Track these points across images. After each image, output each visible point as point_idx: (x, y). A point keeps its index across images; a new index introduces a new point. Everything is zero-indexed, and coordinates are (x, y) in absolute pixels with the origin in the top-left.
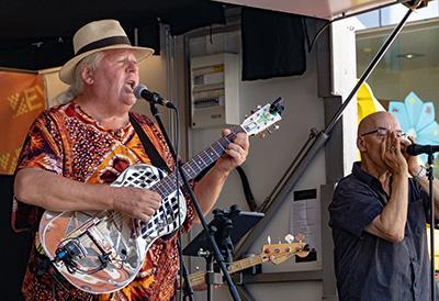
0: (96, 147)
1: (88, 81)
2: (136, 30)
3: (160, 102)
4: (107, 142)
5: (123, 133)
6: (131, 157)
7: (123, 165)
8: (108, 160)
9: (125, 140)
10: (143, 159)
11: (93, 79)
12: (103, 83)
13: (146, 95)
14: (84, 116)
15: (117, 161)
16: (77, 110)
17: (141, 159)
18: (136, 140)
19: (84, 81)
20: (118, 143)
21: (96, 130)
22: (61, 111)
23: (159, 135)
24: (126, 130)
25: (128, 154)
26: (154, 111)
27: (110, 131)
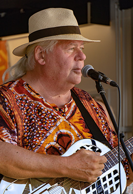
0: (42, 122)
1: (41, 61)
2: (89, 4)
3: (105, 80)
4: (53, 118)
5: (66, 109)
6: (74, 133)
7: (66, 140)
8: (53, 135)
9: (69, 115)
10: (84, 134)
11: (45, 60)
12: (54, 66)
13: (93, 74)
14: (33, 93)
15: (61, 136)
16: (26, 88)
17: (82, 134)
18: (78, 116)
19: (37, 62)
20: (62, 119)
21: (43, 107)
22: (12, 89)
23: (96, 109)
24: (69, 106)
25: (70, 129)
26: (99, 88)
27: (55, 108)
